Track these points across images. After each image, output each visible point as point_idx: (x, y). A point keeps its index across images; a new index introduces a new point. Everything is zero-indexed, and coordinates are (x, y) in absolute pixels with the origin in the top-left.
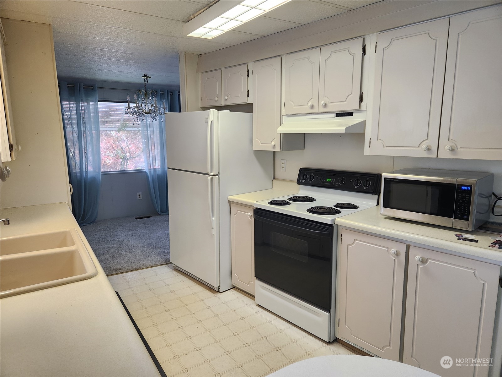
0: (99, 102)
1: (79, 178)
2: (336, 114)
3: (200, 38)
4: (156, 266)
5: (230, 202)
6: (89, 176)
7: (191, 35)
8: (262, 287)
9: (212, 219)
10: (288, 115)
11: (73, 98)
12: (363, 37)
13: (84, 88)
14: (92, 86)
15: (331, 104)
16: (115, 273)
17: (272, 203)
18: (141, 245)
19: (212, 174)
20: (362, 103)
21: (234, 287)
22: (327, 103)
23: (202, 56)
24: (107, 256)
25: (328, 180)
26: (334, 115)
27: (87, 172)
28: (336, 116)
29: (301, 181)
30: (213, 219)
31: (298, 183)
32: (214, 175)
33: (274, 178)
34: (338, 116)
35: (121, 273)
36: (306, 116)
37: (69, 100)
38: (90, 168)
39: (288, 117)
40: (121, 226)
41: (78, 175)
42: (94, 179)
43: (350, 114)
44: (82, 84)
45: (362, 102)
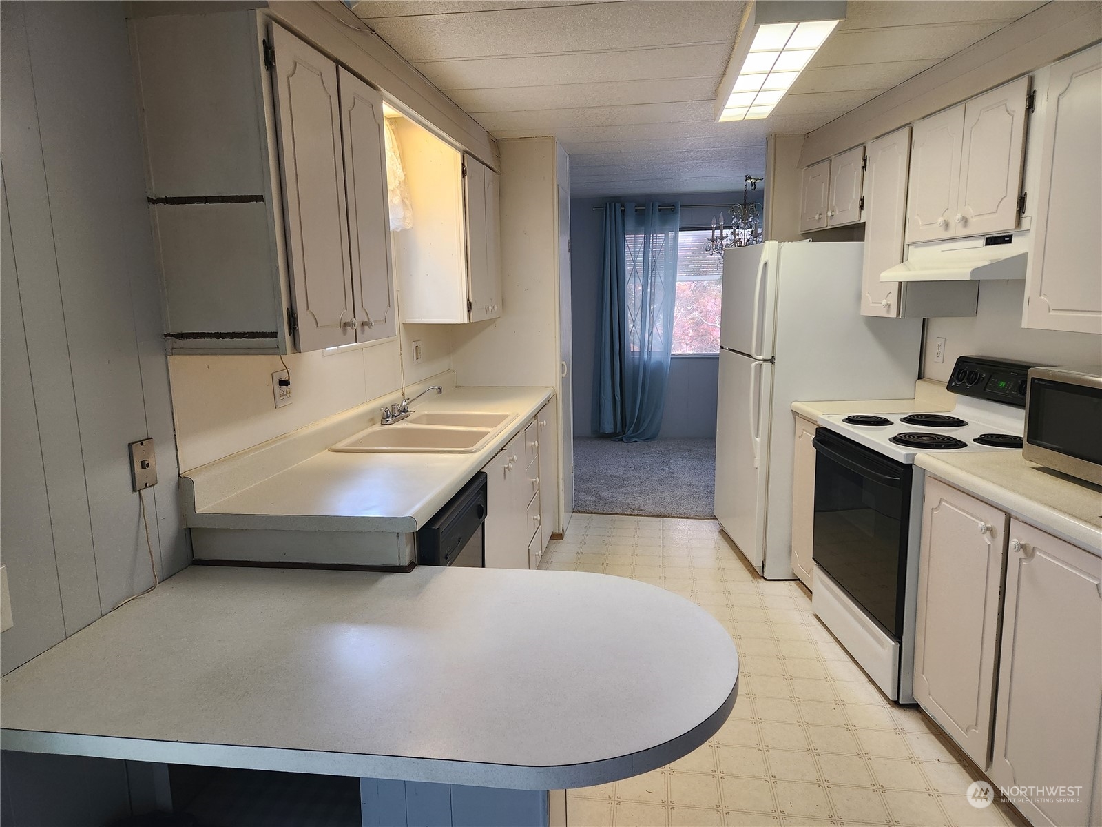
0: (680, 232)
1: (637, 362)
2: (987, 239)
3: (744, 121)
4: (695, 518)
5: (795, 414)
6: (652, 361)
7: (722, 119)
8: (822, 582)
9: (756, 442)
10: (914, 244)
11: (643, 228)
12: (1030, 74)
13: (660, 210)
14: (673, 206)
15: (974, 219)
16: (629, 513)
17: (852, 420)
18: (697, 484)
19: (761, 357)
20: (1023, 216)
21: (796, 580)
22: (969, 217)
23: (809, 135)
24: (635, 489)
25: (1002, 384)
26: (982, 242)
27: (650, 353)
28: (986, 245)
29: (953, 384)
30: (758, 439)
31: (950, 388)
32: (765, 360)
33: (920, 377)
34: (989, 245)
35: (637, 515)
36: (940, 244)
37: (636, 233)
38: (657, 347)
39: (916, 247)
40: (689, 450)
41: (637, 356)
42: (660, 366)
43: (1005, 239)
44: (658, 204)
45: (1024, 213)
